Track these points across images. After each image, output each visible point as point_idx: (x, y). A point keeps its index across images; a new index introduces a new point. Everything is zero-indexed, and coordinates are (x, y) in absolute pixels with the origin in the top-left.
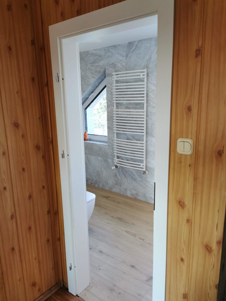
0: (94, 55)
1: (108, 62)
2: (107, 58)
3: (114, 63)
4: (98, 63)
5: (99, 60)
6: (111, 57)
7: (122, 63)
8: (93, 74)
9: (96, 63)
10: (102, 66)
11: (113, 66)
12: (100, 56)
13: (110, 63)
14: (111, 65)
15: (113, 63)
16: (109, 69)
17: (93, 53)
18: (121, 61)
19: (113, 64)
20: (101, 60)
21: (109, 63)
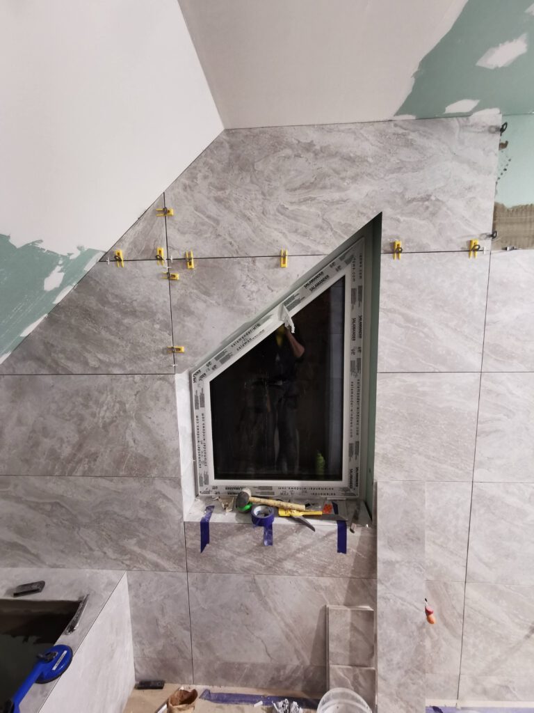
0: (316, 154)
1: (400, 190)
2: (392, 171)
3: (429, 196)
4: (340, 189)
5: (343, 179)
6: (414, 170)
7: (474, 198)
8: (305, 234)
9: (324, 188)
10: (364, 206)
11: (427, 208)
12: (351, 160)
13: (408, 195)
14: (414, 203)
15: (423, 195)
16: (402, 219)
17: (311, 144)
18: (470, 189)
19: (427, 198)
20: (354, 179)
21: (402, 195)
